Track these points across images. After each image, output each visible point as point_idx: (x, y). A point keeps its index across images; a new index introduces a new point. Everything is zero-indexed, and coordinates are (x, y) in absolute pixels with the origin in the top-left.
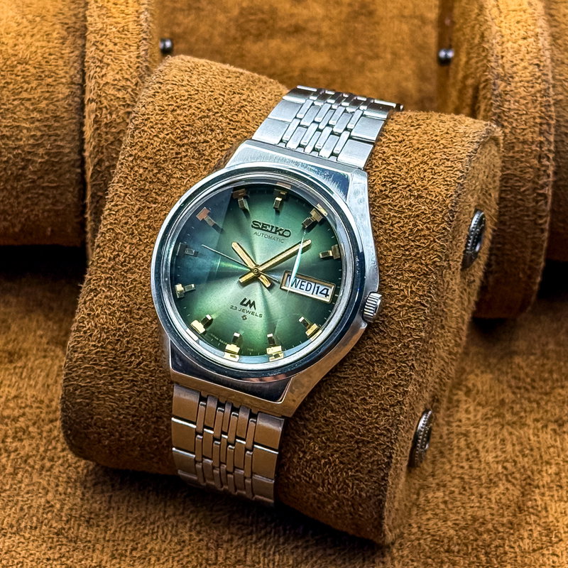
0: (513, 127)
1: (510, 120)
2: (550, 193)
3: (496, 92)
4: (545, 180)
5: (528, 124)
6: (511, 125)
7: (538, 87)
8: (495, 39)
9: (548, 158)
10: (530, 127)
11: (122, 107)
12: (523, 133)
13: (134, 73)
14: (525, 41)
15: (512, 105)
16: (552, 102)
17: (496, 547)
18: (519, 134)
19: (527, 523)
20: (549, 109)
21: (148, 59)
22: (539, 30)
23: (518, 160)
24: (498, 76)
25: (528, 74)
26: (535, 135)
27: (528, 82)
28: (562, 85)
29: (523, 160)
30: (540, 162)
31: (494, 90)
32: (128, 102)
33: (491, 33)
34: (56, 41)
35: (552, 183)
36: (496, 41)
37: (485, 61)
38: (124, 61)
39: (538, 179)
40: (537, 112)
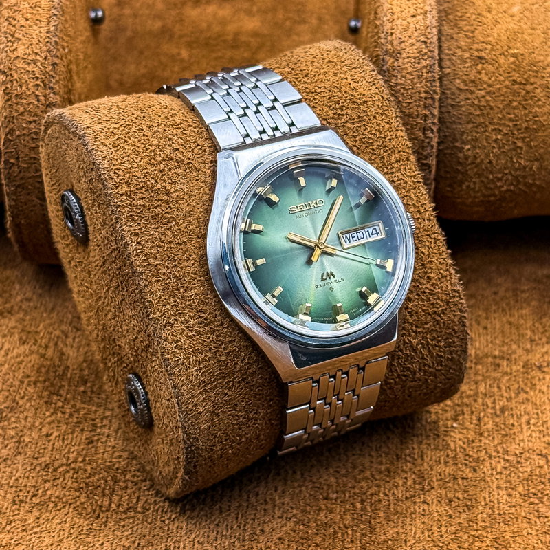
0: (400, 101)
1: (398, 94)
2: (434, 162)
3: (384, 68)
4: (429, 151)
5: (413, 98)
6: (397, 99)
7: (424, 63)
8: (386, 16)
9: (432, 131)
10: (415, 101)
11: (32, 80)
12: (409, 107)
13: (44, 48)
14: (415, 18)
15: (399, 80)
16: (437, 77)
17: (372, 495)
18: (405, 108)
19: (403, 471)
20: (434, 84)
21: (58, 34)
22: (428, 8)
24: (387, 52)
25: (415, 51)
26: (419, 109)
27: (415, 58)
28: (450, 60)
30: (424, 134)
31: (383, 65)
32: (38, 76)
33: (383, 10)
35: (435, 154)
36: (388, 18)
37: (377, 37)
38: (34, 36)
39: (423, 150)
40: (422, 87)
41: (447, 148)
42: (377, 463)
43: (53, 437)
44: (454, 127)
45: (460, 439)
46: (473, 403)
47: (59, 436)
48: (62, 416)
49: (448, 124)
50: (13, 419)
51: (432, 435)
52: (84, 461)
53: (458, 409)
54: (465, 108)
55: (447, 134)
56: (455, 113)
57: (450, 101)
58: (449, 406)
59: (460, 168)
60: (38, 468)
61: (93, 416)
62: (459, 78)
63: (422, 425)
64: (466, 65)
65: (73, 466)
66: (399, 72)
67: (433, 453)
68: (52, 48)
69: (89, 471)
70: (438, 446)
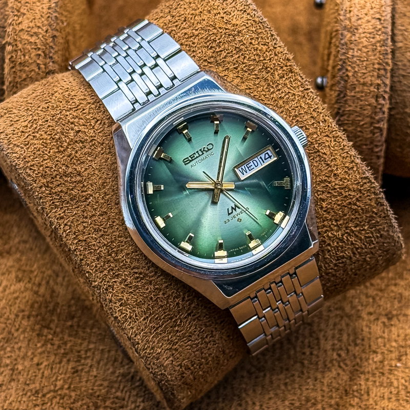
0: (356, 71)
1: (354, 65)
2: (386, 126)
3: (343, 42)
4: (381, 116)
5: (368, 69)
6: (354, 69)
7: (378, 38)
9: (384, 98)
10: (370, 72)
11: (34, 50)
12: (364, 77)
13: (45, 22)
15: (355, 53)
16: (389, 50)
18: (361, 77)
20: (386, 57)
21: (58, 10)
23: (358, 99)
24: (345, 28)
25: (371, 27)
26: (373, 79)
27: (370, 33)
28: (402, 35)
29: (363, 99)
30: (377, 101)
31: (342, 39)
32: (39, 47)
35: (387, 118)
37: (336, 14)
38: (37, 12)
39: (375, 115)
40: (376, 59)
41: (398, 113)
42: (328, 397)
43: (42, 366)
44: (404, 94)
45: (402, 378)
47: (49, 365)
48: (52, 347)
49: (399, 92)
50: (8, 349)
51: (378, 373)
52: (69, 388)
53: (402, 350)
55: (398, 101)
56: (405, 82)
57: (401, 72)
58: (394, 347)
60: (29, 394)
61: (78, 348)
63: (369, 364)
65: (59, 392)
66: (356, 46)
67: (378, 389)
68: (52, 22)
69: (73, 398)
70: (383, 383)
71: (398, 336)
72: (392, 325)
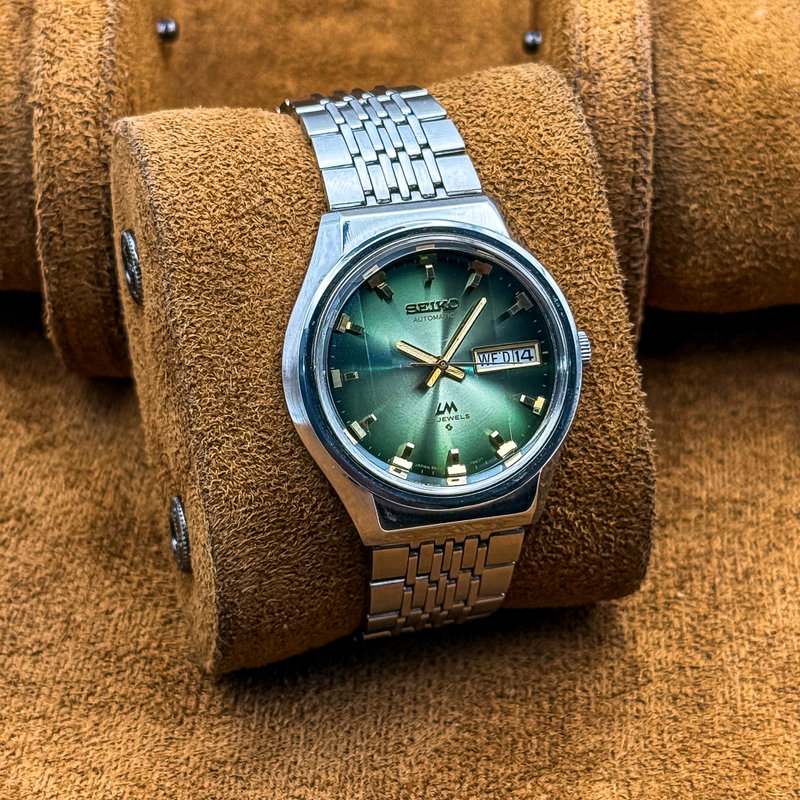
0: (598, 142)
1: (596, 132)
2: (648, 227)
4: (641, 211)
5: (618, 137)
7: (632, 88)
8: (578, 23)
9: (645, 182)
10: (620, 141)
11: (78, 116)
12: (612, 150)
13: (95, 70)
14: (619, 26)
15: (598, 112)
16: (651, 107)
17: (565, 690)
18: (607, 151)
19: (607, 658)
20: (646, 117)
21: (115, 51)
22: (638, 12)
24: (580, 73)
25: (620, 71)
26: (627, 152)
27: (619, 81)
28: (668, 84)
30: (633, 187)
32: (87, 109)
33: (574, 15)
34: (4, 27)
35: (650, 214)
36: (581, 26)
37: (565, 53)
38: (82, 54)
39: (631, 209)
40: (630, 121)
41: (665, 208)
42: (571, 647)
43: (114, 615)
44: (676, 178)
45: (687, 615)
46: (704, 564)
47: (125, 613)
48: (128, 586)
49: (666, 174)
50: (59, 591)
51: (648, 609)
52: (159, 646)
53: (684, 572)
54: (690, 150)
55: (665, 188)
56: (676, 159)
57: (669, 142)
58: (672, 569)
59: (683, 236)
60: (95, 657)
62: (680, 110)
64: (691, 92)
65: (144, 654)
66: (598, 101)
67: (649, 633)
68: (107, 70)
69: (167, 661)
70: (657, 623)
71: (677, 552)
72: (666, 536)
